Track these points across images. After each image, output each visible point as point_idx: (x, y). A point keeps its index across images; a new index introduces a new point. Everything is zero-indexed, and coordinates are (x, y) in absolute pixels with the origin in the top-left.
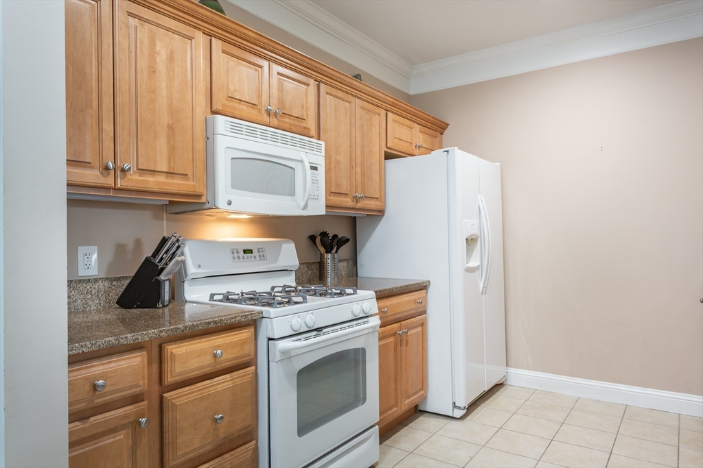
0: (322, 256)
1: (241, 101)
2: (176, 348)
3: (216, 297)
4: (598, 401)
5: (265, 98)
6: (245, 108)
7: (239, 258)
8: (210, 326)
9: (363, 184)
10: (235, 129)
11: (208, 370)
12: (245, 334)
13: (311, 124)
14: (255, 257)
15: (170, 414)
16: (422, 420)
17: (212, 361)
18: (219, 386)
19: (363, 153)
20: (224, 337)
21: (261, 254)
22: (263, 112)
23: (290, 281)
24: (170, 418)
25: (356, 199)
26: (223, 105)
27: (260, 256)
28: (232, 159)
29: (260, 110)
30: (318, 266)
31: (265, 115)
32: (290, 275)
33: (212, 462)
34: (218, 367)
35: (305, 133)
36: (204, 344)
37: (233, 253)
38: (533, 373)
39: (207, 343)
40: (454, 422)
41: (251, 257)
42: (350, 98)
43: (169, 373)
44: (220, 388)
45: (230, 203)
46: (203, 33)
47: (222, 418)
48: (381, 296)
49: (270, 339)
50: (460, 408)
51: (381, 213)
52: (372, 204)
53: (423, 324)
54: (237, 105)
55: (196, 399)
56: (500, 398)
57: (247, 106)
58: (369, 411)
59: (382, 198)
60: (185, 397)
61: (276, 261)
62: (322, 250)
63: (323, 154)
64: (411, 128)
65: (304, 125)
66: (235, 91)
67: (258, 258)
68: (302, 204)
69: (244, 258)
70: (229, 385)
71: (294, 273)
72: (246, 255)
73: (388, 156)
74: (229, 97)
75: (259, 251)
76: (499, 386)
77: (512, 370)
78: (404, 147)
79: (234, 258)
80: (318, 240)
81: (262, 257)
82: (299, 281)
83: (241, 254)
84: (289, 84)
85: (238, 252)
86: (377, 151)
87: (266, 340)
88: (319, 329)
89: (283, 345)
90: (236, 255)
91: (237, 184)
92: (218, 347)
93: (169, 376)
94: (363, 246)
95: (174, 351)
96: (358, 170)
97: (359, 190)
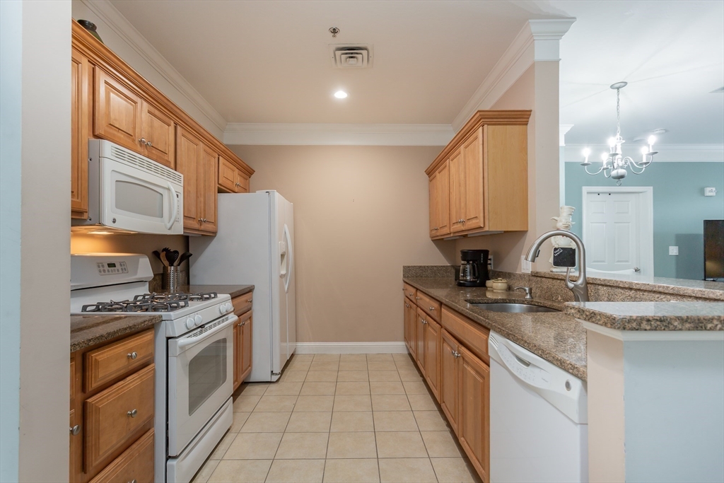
0: (165, 268)
1: (119, 129)
2: (99, 355)
3: (88, 309)
4: (351, 355)
5: (137, 130)
6: (122, 136)
7: (104, 271)
8: (127, 332)
9: (205, 210)
10: (119, 155)
11: (122, 372)
12: (149, 337)
13: (172, 159)
14: (118, 270)
15: (94, 418)
16: (248, 388)
17: (127, 363)
18: (131, 385)
19: (205, 186)
20: (134, 341)
21: (123, 267)
22: (137, 142)
23: (144, 290)
24: (94, 421)
25: (200, 222)
26: (105, 131)
27: (122, 269)
28: (117, 181)
29: (134, 140)
30: (161, 277)
31: (139, 146)
32: (144, 286)
33: (123, 455)
34: (130, 367)
35: (167, 164)
36: (120, 348)
37: (99, 267)
38: (312, 344)
39: (122, 347)
40: (272, 385)
41: (115, 270)
42: (197, 141)
43: (93, 379)
44: (132, 386)
45: (114, 221)
46: (89, 61)
47: (136, 412)
48: (234, 297)
49: (168, 338)
50: (276, 374)
51: (215, 233)
52: (209, 227)
53: (250, 318)
54: (116, 133)
55: (114, 400)
56: (296, 363)
57: (124, 135)
58: (228, 386)
59: (215, 223)
60: (106, 400)
61: (136, 273)
62: (166, 263)
63: (182, 184)
64: (233, 171)
65: (166, 158)
66: (115, 120)
67: (120, 271)
68: (169, 225)
69: (108, 271)
70: (138, 382)
71: (147, 284)
72: (110, 269)
73: (220, 191)
74: (110, 124)
75: (121, 265)
76: (292, 355)
77: (299, 344)
78: (228, 184)
79: (100, 271)
80: (163, 255)
81: (124, 270)
82: (152, 289)
83: (106, 267)
84: (157, 123)
85: (103, 266)
86: (214, 187)
87: (165, 339)
88: (202, 326)
89: (182, 341)
90: (102, 269)
91: (120, 204)
92: (131, 350)
93: (93, 382)
94: (195, 261)
95: (97, 358)
96: (202, 199)
97: (202, 216)
